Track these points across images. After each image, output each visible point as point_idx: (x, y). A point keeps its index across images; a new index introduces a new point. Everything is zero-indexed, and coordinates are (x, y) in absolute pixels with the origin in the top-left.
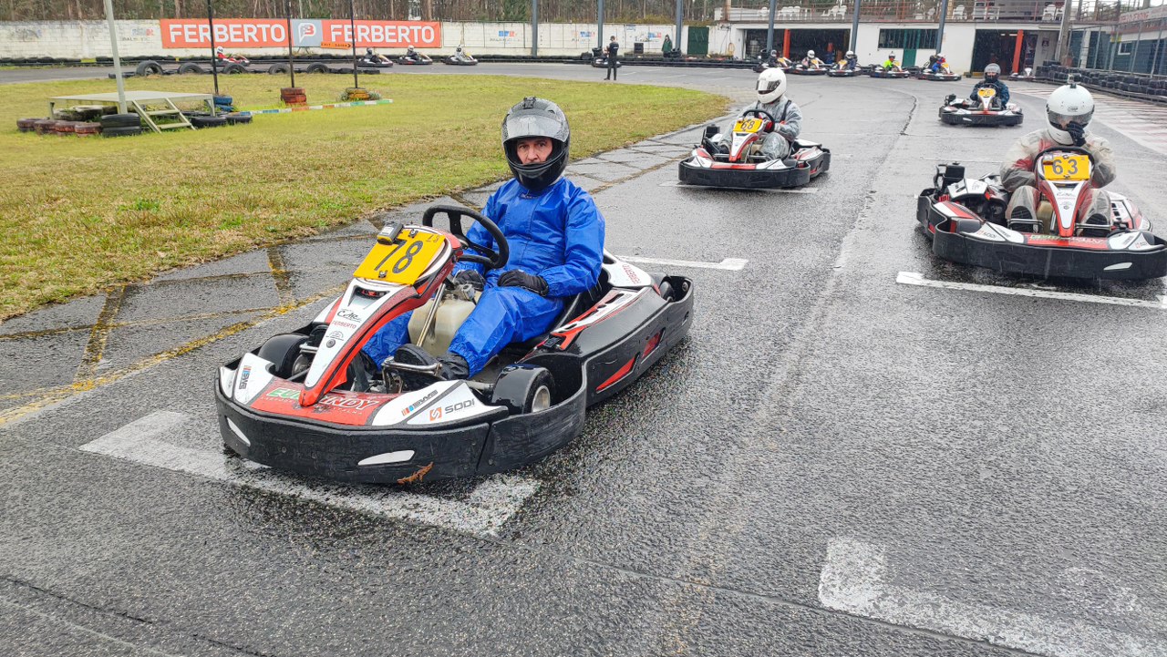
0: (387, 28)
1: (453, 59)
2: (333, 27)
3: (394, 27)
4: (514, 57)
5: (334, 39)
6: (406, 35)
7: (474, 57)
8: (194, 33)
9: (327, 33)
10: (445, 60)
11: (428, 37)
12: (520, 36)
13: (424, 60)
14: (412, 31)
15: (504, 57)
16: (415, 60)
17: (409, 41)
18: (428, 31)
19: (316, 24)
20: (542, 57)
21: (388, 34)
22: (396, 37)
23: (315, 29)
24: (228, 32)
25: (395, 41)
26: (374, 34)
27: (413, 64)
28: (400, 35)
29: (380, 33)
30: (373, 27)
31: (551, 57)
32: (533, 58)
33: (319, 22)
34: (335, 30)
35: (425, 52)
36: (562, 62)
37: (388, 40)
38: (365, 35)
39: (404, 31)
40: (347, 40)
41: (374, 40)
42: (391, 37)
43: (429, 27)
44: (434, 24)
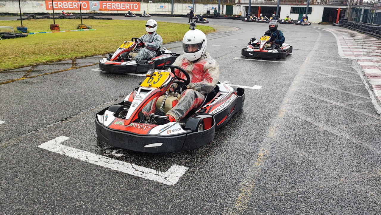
0: (122, 4)
1: (142, 15)
3: (124, 4)
4: (165, 15)
5: (103, 8)
6: (128, 7)
7: (149, 14)
8: (57, 5)
9: (101, 6)
10: (140, 15)
12: (168, 8)
13: (133, 15)
14: (130, 5)
15: (161, 15)
16: (130, 15)
17: (129, 9)
18: (136, 6)
19: (98, 3)
20: (175, 15)
23: (97, 4)
24: (68, 5)
25: (124, 8)
26: (117, 6)
27: (129, 16)
28: (126, 7)
29: (119, 6)
30: (117, 4)
31: (178, 15)
32: (171, 15)
33: (99, 2)
34: (104, 4)
35: (134, 13)
36: (181, 17)
37: (122, 8)
38: (114, 6)
39: (127, 5)
40: (108, 8)
41: (117, 8)
42: (123, 7)
43: (136, 4)
44: (138, 3)
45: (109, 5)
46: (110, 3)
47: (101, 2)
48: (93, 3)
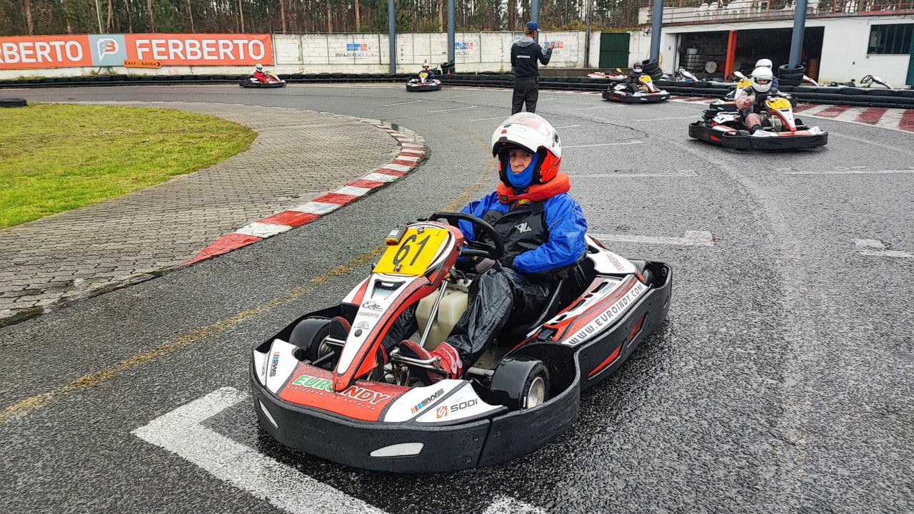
0: (205, 42)
2: (138, 42)
3: (214, 42)
5: (140, 57)
6: (228, 51)
9: (132, 49)
11: (257, 52)
12: (374, 49)
14: (236, 46)
17: (231, 57)
18: (256, 46)
19: (118, 40)
21: (206, 50)
22: (217, 53)
24: (18, 52)
25: (216, 58)
26: (189, 50)
28: (222, 51)
29: (196, 49)
30: (188, 42)
32: (391, 76)
33: (121, 37)
34: (142, 45)
37: (206, 57)
38: (178, 51)
39: (226, 46)
40: (157, 57)
41: (189, 57)
42: (210, 54)
43: (256, 40)
44: (263, 36)
45: (158, 45)
46: (163, 41)
47: (131, 36)
48: (101, 40)
